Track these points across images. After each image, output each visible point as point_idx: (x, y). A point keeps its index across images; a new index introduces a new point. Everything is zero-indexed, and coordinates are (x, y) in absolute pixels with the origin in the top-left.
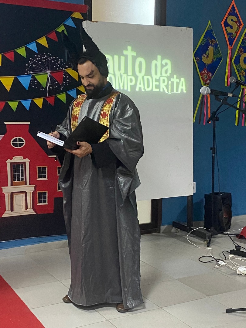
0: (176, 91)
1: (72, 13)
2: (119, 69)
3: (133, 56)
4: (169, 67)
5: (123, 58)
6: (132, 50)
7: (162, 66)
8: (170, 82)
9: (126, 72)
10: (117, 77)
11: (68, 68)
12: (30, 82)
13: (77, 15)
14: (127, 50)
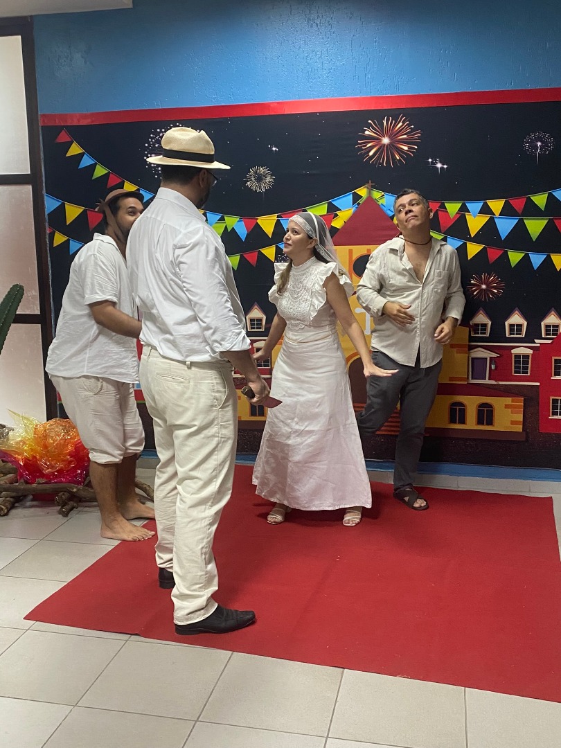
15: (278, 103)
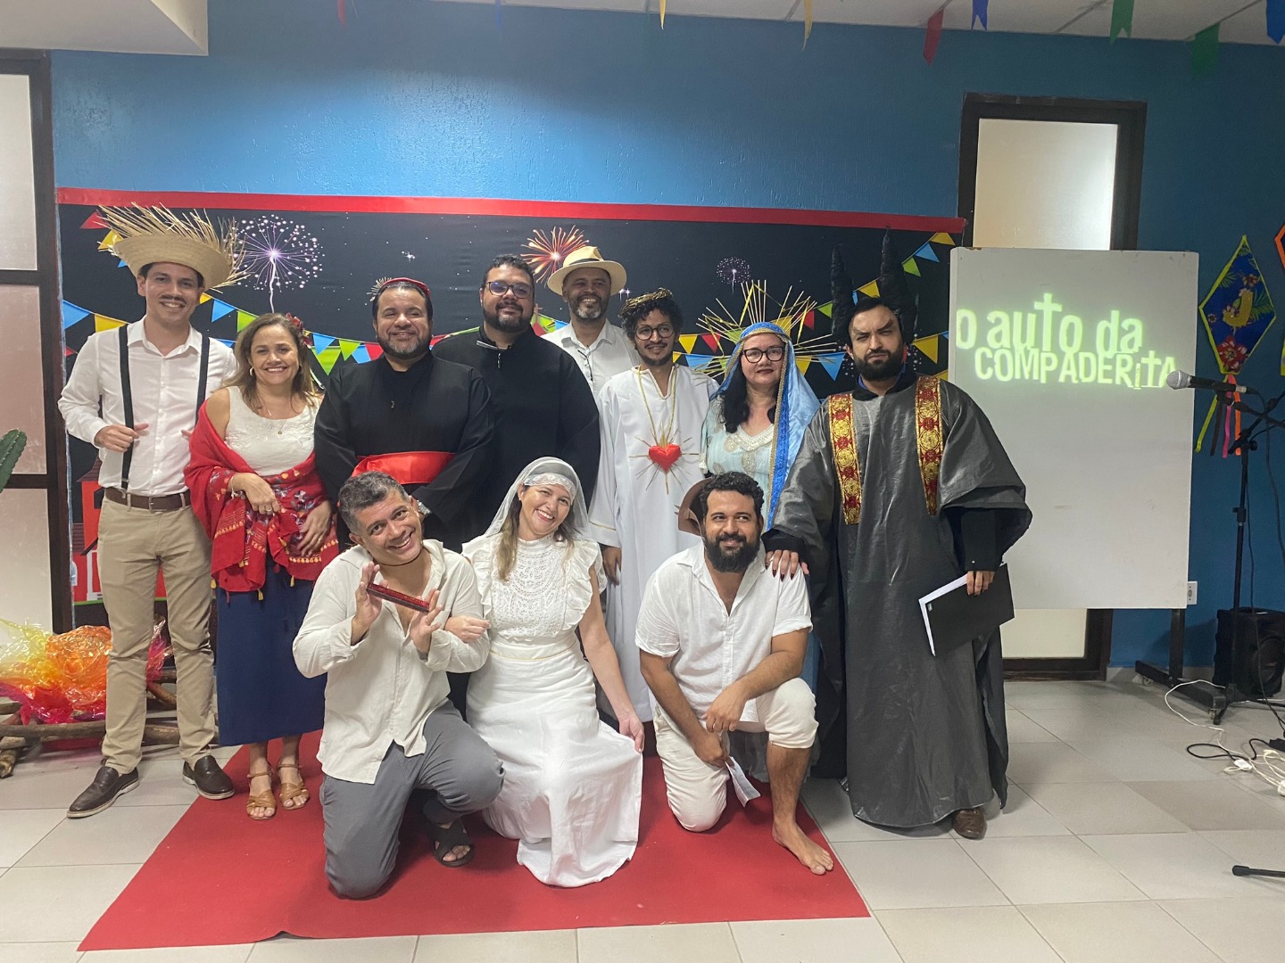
0: (1154, 385)
1: (931, 234)
2: (1024, 339)
3: (1055, 314)
4: (1138, 335)
5: (1032, 318)
6: (1054, 301)
7: (1122, 332)
8: (1138, 366)
9: (1038, 343)
10: (1017, 357)
11: (917, 338)
12: (842, 366)
13: (942, 238)
14: (1042, 300)
15: (415, 199)
